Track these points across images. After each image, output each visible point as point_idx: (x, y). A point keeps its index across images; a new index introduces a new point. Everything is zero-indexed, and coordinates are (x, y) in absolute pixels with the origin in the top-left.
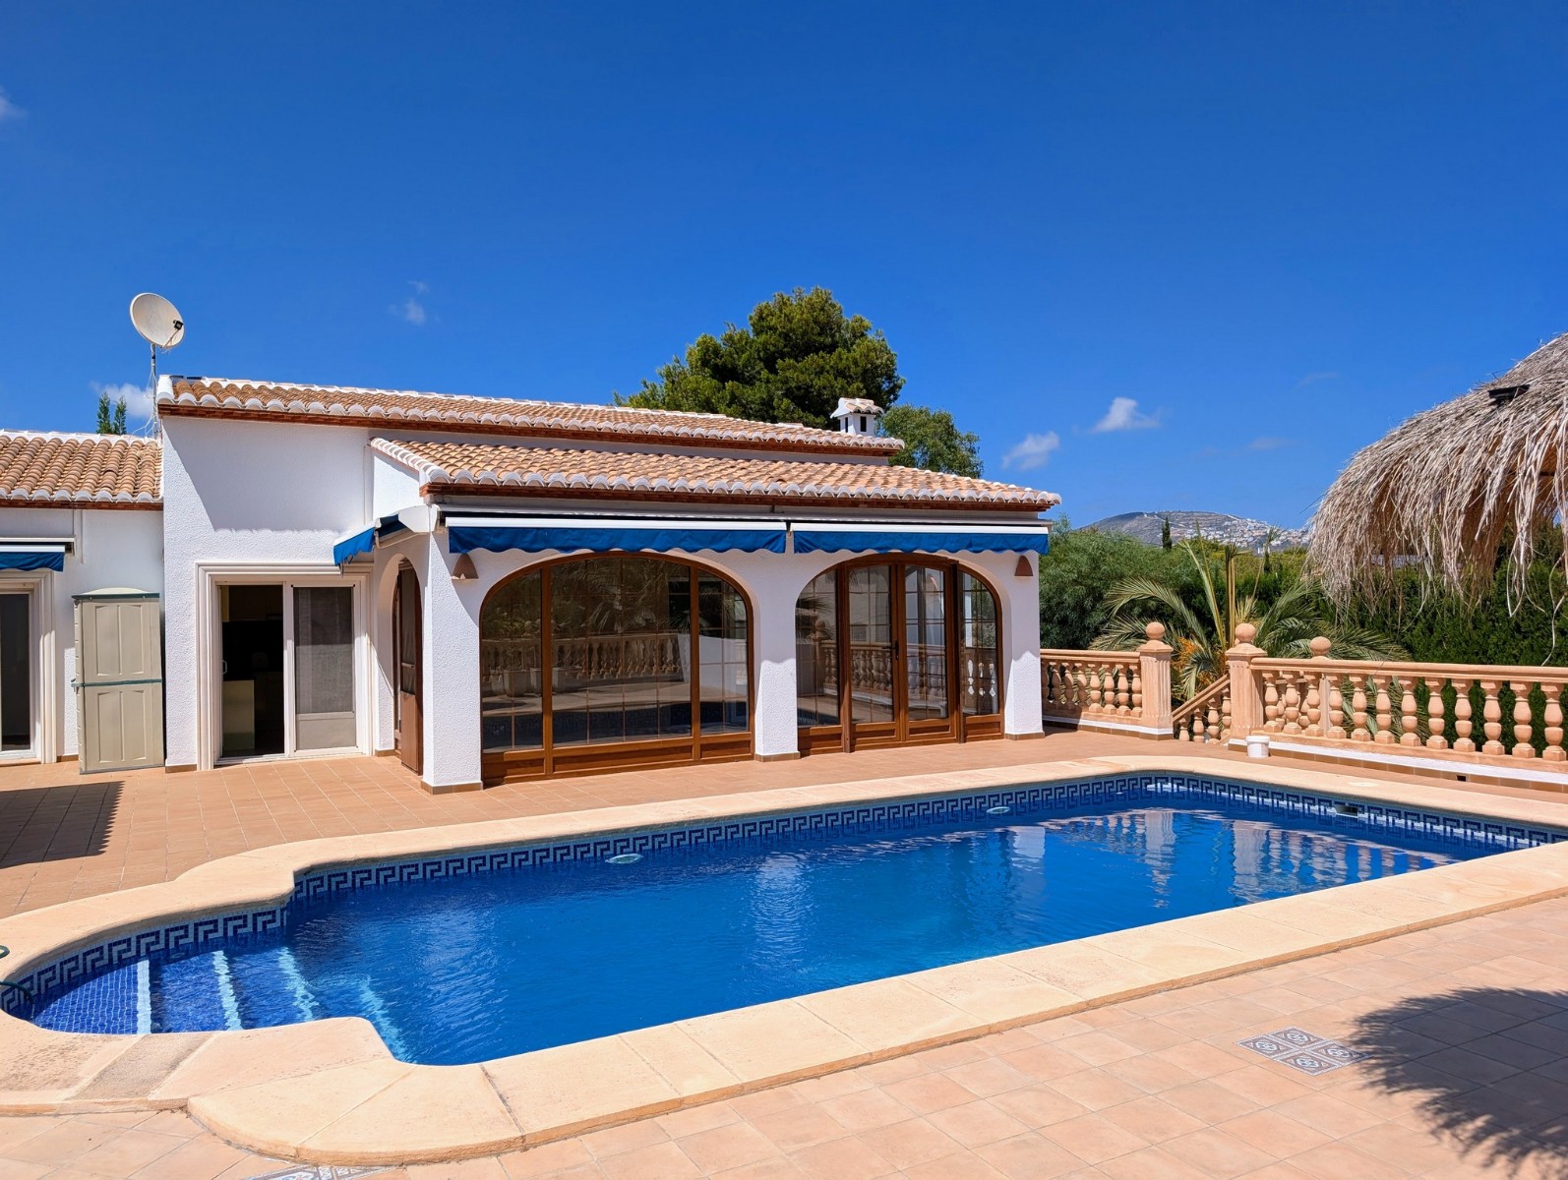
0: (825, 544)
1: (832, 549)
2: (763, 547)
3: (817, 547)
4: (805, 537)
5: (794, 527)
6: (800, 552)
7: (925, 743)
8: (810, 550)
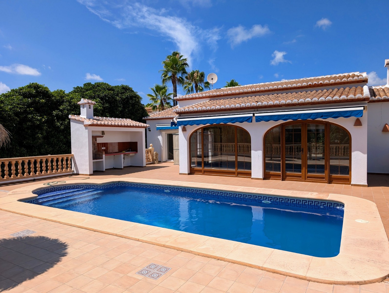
0: (265, 119)
1: (267, 120)
2: (246, 121)
3: (262, 120)
4: (259, 118)
5: (256, 115)
6: (257, 122)
7: (313, 182)
8: (260, 121)
